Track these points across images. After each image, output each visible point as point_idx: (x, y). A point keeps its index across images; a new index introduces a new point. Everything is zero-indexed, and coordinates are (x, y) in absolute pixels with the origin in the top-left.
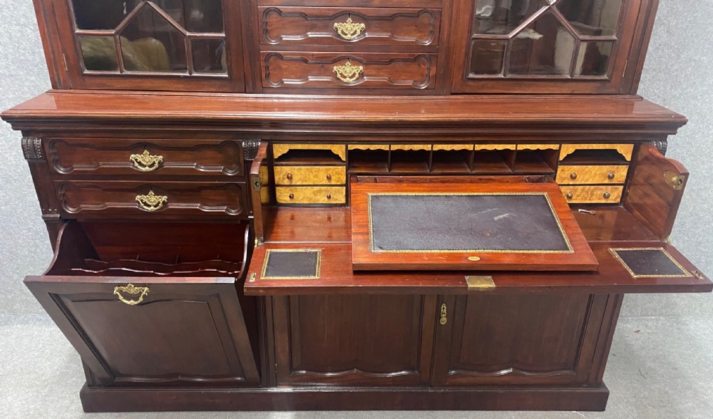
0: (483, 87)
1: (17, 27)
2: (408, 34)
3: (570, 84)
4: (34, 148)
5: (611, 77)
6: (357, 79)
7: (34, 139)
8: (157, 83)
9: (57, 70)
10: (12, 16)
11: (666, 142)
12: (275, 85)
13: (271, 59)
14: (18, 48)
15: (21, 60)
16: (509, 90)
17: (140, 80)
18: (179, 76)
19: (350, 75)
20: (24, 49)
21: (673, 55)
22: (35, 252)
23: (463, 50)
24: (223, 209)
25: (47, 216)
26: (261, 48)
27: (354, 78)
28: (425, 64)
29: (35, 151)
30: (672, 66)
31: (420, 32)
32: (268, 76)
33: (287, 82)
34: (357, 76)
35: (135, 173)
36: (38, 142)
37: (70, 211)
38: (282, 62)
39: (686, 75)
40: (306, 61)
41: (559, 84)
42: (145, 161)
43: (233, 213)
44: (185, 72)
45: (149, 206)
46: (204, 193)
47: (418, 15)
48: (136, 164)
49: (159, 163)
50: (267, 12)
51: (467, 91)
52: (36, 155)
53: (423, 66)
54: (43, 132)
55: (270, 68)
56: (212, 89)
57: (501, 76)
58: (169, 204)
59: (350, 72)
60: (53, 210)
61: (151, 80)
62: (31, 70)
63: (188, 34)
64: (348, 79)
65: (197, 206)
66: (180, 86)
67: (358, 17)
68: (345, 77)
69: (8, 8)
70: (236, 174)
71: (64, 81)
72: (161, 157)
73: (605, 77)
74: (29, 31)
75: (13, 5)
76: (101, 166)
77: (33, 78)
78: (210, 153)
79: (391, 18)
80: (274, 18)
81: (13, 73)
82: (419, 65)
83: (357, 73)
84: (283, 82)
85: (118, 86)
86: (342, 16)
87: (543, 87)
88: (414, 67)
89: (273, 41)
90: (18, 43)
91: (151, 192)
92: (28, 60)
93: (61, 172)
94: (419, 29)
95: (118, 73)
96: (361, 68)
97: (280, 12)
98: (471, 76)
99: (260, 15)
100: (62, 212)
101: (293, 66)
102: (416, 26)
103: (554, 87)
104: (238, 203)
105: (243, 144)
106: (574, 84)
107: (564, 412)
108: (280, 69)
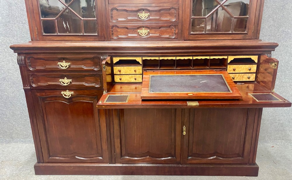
0: (197, 37)
1: (22, 24)
2: (166, 17)
3: (232, 35)
4: (22, 60)
5: (248, 32)
6: (147, 35)
7: (22, 56)
8: (70, 38)
9: (33, 34)
10: (20, 20)
12: (115, 38)
13: (114, 28)
14: (22, 32)
15: (23, 37)
16: (207, 38)
17: (63, 37)
18: (79, 35)
19: (144, 33)
21: (276, 29)
22: (22, 113)
23: (188, 23)
24: (93, 85)
25: (25, 88)
26: (110, 24)
28: (173, 29)
29: (22, 61)
30: (276, 34)
31: (171, 16)
32: (113, 34)
33: (120, 36)
35: (60, 70)
36: (23, 58)
37: (34, 85)
38: (118, 29)
39: (282, 38)
40: (127, 28)
41: (227, 35)
42: (64, 65)
43: (97, 86)
44: (81, 34)
45: (65, 83)
46: (86, 78)
47: (170, 9)
48: (60, 66)
49: (69, 66)
50: (112, 10)
51: (190, 39)
53: (172, 30)
54: (25, 53)
55: (113, 31)
56: (91, 40)
57: (204, 32)
58: (72, 83)
59: (144, 32)
60: (27, 85)
63: (82, 19)
65: (84, 83)
66: (79, 39)
67: (147, 11)
68: (142, 34)
70: (98, 70)
71: (36, 38)
72: (69, 63)
73: (246, 32)
74: (26, 25)
75: (21, 16)
76: (47, 67)
78: (89, 61)
79: (159, 11)
80: (115, 12)
81: (19, 41)
82: (171, 29)
83: (147, 33)
84: (118, 37)
85: (56, 40)
86: (140, 11)
87: (221, 37)
88: (169, 30)
89: (115, 21)
90: (22, 30)
91: (66, 78)
92: (25, 37)
93: (31, 70)
94: (171, 14)
95: (56, 34)
96: (148, 30)
97: (117, 10)
98: (192, 33)
99: (110, 11)
100: (31, 86)
101: (123, 30)
102: (169, 14)
103: (226, 36)
104: (99, 82)
105: (101, 57)
106: (233, 35)
107: (239, 177)
108: (117, 31)
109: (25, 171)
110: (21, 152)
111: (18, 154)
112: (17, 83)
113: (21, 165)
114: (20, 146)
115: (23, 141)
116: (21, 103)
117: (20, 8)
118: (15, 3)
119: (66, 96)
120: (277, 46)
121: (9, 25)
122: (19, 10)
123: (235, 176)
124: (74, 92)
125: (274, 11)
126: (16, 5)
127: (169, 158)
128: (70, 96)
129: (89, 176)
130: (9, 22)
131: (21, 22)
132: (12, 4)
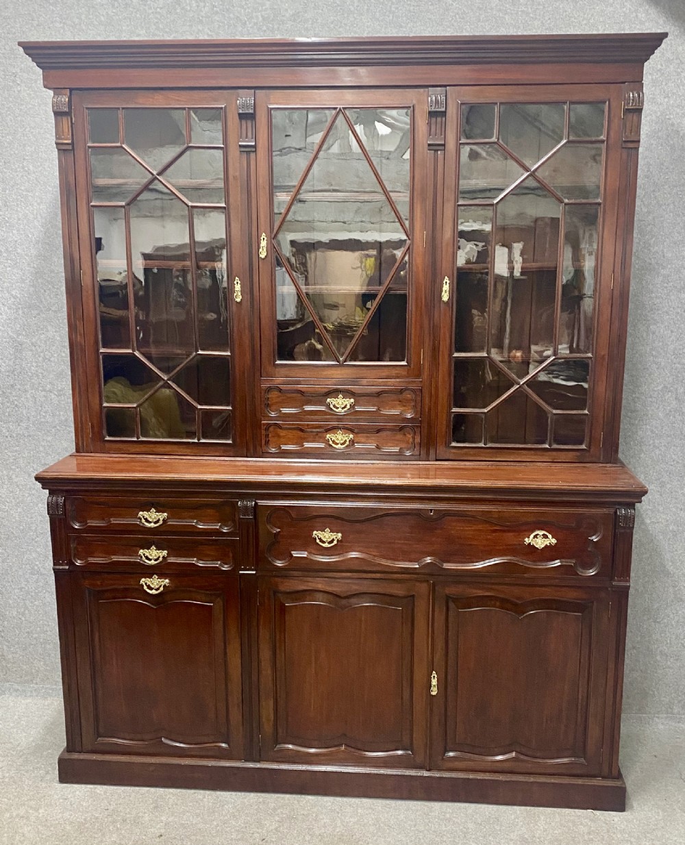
0: (466, 454)
1: (43, 393)
2: (393, 407)
3: (550, 453)
4: (57, 505)
5: (589, 446)
6: (347, 446)
7: (58, 497)
8: (168, 448)
9: (82, 437)
11: (634, 509)
12: (274, 451)
13: (271, 429)
15: (42, 422)
16: (496, 457)
17: (152, 446)
18: (189, 442)
19: (342, 443)
20: (46, 412)
23: (445, 422)
24: (217, 564)
25: (57, 567)
26: (263, 419)
27: (344, 446)
28: (410, 434)
29: (57, 507)
31: (404, 406)
32: (267, 443)
33: (284, 447)
34: (348, 443)
35: (141, 529)
36: (61, 500)
37: (78, 563)
38: (281, 430)
40: (302, 430)
41: (539, 453)
42: (152, 518)
43: (225, 568)
44: (193, 439)
45: (150, 560)
46: (200, 548)
47: (401, 391)
48: (143, 521)
49: (163, 520)
50: (269, 390)
51: (451, 458)
52: (58, 511)
53: (408, 436)
54: (67, 491)
55: (270, 436)
56: (218, 454)
57: (482, 445)
58: (168, 558)
59: (342, 440)
60: (63, 562)
61: (164, 446)
62: (48, 431)
63: (199, 407)
64: (339, 445)
65: (194, 561)
66: (188, 451)
67: (348, 393)
68: (337, 444)
69: (37, 376)
70: (230, 530)
71: (87, 446)
72: (166, 514)
73: (584, 447)
75: (42, 374)
76: (112, 522)
77: (49, 439)
78: (210, 511)
79: (379, 394)
80: (274, 395)
82: (405, 435)
83: (348, 440)
84: (281, 448)
85: (133, 450)
86: (334, 393)
87: (524, 455)
88: (399, 436)
89: (273, 413)
90: (41, 407)
91: (153, 547)
93: (76, 527)
94: (403, 402)
95: (135, 439)
96: (351, 436)
97: (280, 390)
98: (454, 444)
99: (263, 392)
100: (71, 564)
101: (290, 434)
102: (400, 401)
103: (535, 455)
104: (231, 558)
105: (239, 503)
106: (554, 453)
107: (577, 810)
108: (279, 436)
109: (34, 772)
110: (16, 720)
111: (8, 725)
112: (16, 537)
113: (21, 757)
114: (12, 704)
115: (18, 690)
116: (21, 589)
117: (42, 354)
118: (32, 344)
119: (151, 589)
120: (646, 492)
121: (11, 393)
122: (40, 359)
123: (567, 809)
124: (170, 580)
125: (677, 377)
126: (33, 348)
127: (400, 752)
128: (162, 589)
129: (192, 791)
130: (12, 386)
131: (41, 388)
132: (24, 346)
